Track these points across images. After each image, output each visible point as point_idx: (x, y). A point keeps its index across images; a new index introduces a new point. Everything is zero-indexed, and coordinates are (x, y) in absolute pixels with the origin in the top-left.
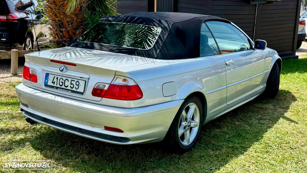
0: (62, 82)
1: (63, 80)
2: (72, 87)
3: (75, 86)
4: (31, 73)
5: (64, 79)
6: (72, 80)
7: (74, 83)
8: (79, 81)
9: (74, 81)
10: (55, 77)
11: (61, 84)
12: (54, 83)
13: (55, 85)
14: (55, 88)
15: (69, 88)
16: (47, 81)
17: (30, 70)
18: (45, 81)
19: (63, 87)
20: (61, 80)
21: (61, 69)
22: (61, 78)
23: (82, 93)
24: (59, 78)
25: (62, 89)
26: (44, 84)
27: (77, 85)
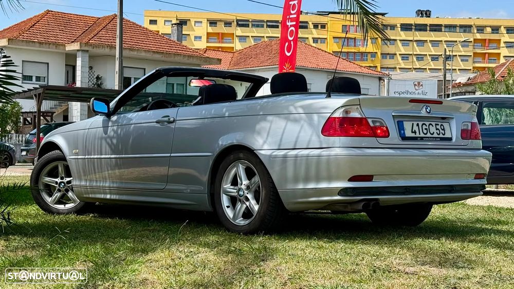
0: (425, 129)
2: (438, 133)
3: (441, 131)
4: (372, 125)
5: (427, 123)
6: (436, 125)
7: (438, 127)
8: (443, 124)
9: (438, 125)
10: (413, 124)
11: (425, 131)
12: (415, 132)
13: (418, 135)
14: (419, 139)
15: (435, 135)
16: (402, 132)
17: (370, 121)
18: (400, 132)
19: (429, 135)
21: (428, 110)
22: (423, 124)
23: (450, 139)
24: (420, 124)
25: (428, 137)
26: (400, 136)
27: (442, 130)
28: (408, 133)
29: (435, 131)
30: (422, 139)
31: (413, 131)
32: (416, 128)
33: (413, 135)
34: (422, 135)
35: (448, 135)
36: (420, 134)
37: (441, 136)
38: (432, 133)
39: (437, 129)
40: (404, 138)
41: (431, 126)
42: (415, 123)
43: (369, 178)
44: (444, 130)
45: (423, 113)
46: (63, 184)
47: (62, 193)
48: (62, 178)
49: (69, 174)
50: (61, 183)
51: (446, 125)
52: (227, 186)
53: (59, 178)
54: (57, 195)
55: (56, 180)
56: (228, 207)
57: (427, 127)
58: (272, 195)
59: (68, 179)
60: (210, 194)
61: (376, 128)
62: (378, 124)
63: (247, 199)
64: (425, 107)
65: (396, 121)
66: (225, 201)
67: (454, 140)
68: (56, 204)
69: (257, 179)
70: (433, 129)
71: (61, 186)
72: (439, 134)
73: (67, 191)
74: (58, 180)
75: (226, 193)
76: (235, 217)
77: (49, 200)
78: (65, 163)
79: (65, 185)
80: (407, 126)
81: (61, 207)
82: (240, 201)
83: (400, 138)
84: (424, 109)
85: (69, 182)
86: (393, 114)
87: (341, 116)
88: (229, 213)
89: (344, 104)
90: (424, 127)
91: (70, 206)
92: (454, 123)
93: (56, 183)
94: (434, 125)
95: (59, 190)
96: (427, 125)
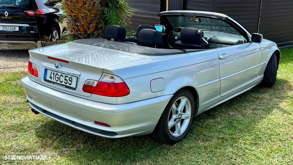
7: (67, 79)
8: (72, 77)
14: (52, 83)
15: (63, 83)
18: (44, 75)
19: (59, 82)
21: (56, 66)
22: (57, 74)
23: (74, 89)
24: (55, 73)
25: (57, 84)
26: (44, 78)
27: (70, 81)
28: (48, 78)
29: (64, 81)
30: (54, 83)
31: (51, 77)
33: (50, 79)
34: (55, 81)
36: (53, 80)
37: (68, 85)
38: (61, 81)
39: (65, 80)
40: (45, 80)
41: (61, 76)
42: (53, 72)
51: (74, 78)
57: (59, 77)
70: (62, 79)
72: (66, 83)
86: (42, 64)
90: (57, 76)
94: (64, 77)
96: (59, 75)
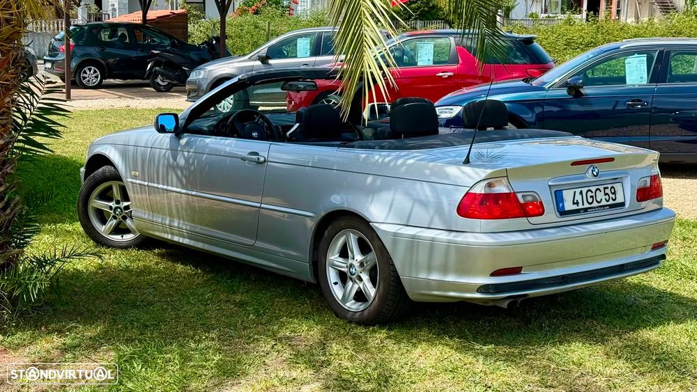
0: (592, 197)
1: (592, 192)
2: (608, 199)
3: (611, 196)
4: (522, 201)
5: (593, 189)
6: (605, 188)
7: (608, 191)
8: (614, 185)
9: (607, 188)
10: (575, 192)
11: (590, 200)
12: (577, 203)
13: (581, 206)
14: (582, 211)
15: (604, 203)
16: (561, 205)
17: (519, 196)
18: (558, 206)
19: (595, 204)
20: (590, 194)
21: (595, 173)
22: (588, 191)
23: (623, 204)
24: (584, 190)
25: (594, 208)
26: (558, 211)
27: (613, 194)
28: (569, 206)
29: (604, 197)
30: (586, 210)
31: (575, 201)
32: (578, 197)
33: (575, 207)
34: (587, 205)
35: (619, 200)
36: (583, 205)
37: (611, 202)
38: (599, 200)
39: (606, 194)
40: (563, 213)
41: (598, 191)
42: (578, 191)
43: (516, 271)
44: (614, 193)
45: (589, 177)
46: (119, 210)
47: (118, 220)
48: (118, 202)
49: (126, 198)
50: (117, 208)
51: (618, 187)
52: (334, 257)
53: (114, 202)
54: (112, 223)
55: (111, 204)
56: (336, 283)
57: (593, 194)
58: (393, 281)
59: (126, 204)
60: (313, 262)
61: (526, 204)
62: (529, 199)
63: (361, 279)
64: (591, 168)
65: (553, 191)
66: (332, 276)
67: (627, 205)
68: (111, 233)
69: (372, 256)
70: (600, 196)
71: (117, 212)
72: (608, 201)
73: (125, 218)
74: (113, 204)
75: (333, 266)
76: (345, 299)
77: (102, 229)
78: (120, 183)
79: (122, 211)
80: (568, 196)
81: (117, 238)
82: (351, 279)
83: (558, 214)
84: (590, 171)
85: (127, 208)
86: (550, 184)
87: (483, 192)
88: (338, 292)
89: (487, 176)
91: (128, 237)
92: (628, 183)
93: (111, 208)
94: (602, 190)
95: (115, 218)
96: (594, 191)
